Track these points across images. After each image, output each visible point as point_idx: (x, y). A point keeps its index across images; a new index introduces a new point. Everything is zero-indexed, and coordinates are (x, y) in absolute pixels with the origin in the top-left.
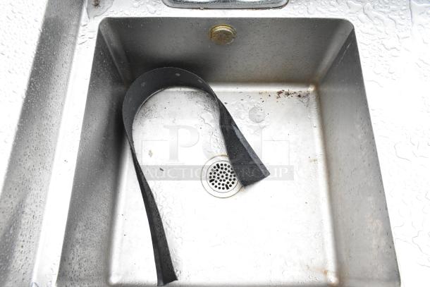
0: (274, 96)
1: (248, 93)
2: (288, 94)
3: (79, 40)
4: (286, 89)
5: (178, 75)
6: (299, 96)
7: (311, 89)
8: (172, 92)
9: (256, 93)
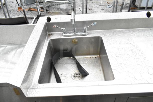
0: (89, 58)
7: (98, 56)
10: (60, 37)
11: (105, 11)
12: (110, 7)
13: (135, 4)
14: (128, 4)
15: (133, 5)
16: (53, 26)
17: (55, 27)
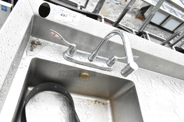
0: (94, 102)
1: (83, 99)
2: (99, 102)
3: (20, 66)
4: (99, 100)
5: (56, 87)
6: (104, 104)
7: (108, 102)
8: (48, 93)
9: (86, 100)
10: (59, 59)
11: (110, 7)
12: (117, 4)
13: (144, 14)
14: (136, 9)
15: (141, 13)
16: (52, 33)
17: (56, 36)
